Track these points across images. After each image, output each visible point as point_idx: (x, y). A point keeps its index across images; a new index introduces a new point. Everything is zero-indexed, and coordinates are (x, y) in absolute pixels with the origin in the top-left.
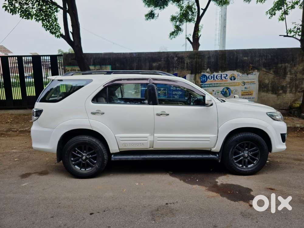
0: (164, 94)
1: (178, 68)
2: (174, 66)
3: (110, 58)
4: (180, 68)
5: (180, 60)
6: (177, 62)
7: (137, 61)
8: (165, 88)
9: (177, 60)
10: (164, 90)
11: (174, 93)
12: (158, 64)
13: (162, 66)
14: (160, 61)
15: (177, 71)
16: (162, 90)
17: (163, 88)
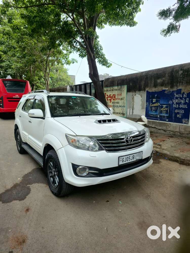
0: (166, 111)
1: (182, 82)
2: (178, 81)
3: (126, 79)
4: (185, 83)
5: (186, 73)
6: (182, 76)
7: (145, 79)
8: (166, 106)
9: (182, 74)
10: (166, 107)
11: (176, 111)
12: (162, 81)
13: (166, 82)
14: (164, 76)
15: (181, 86)
16: (164, 107)
17: (165, 106)
